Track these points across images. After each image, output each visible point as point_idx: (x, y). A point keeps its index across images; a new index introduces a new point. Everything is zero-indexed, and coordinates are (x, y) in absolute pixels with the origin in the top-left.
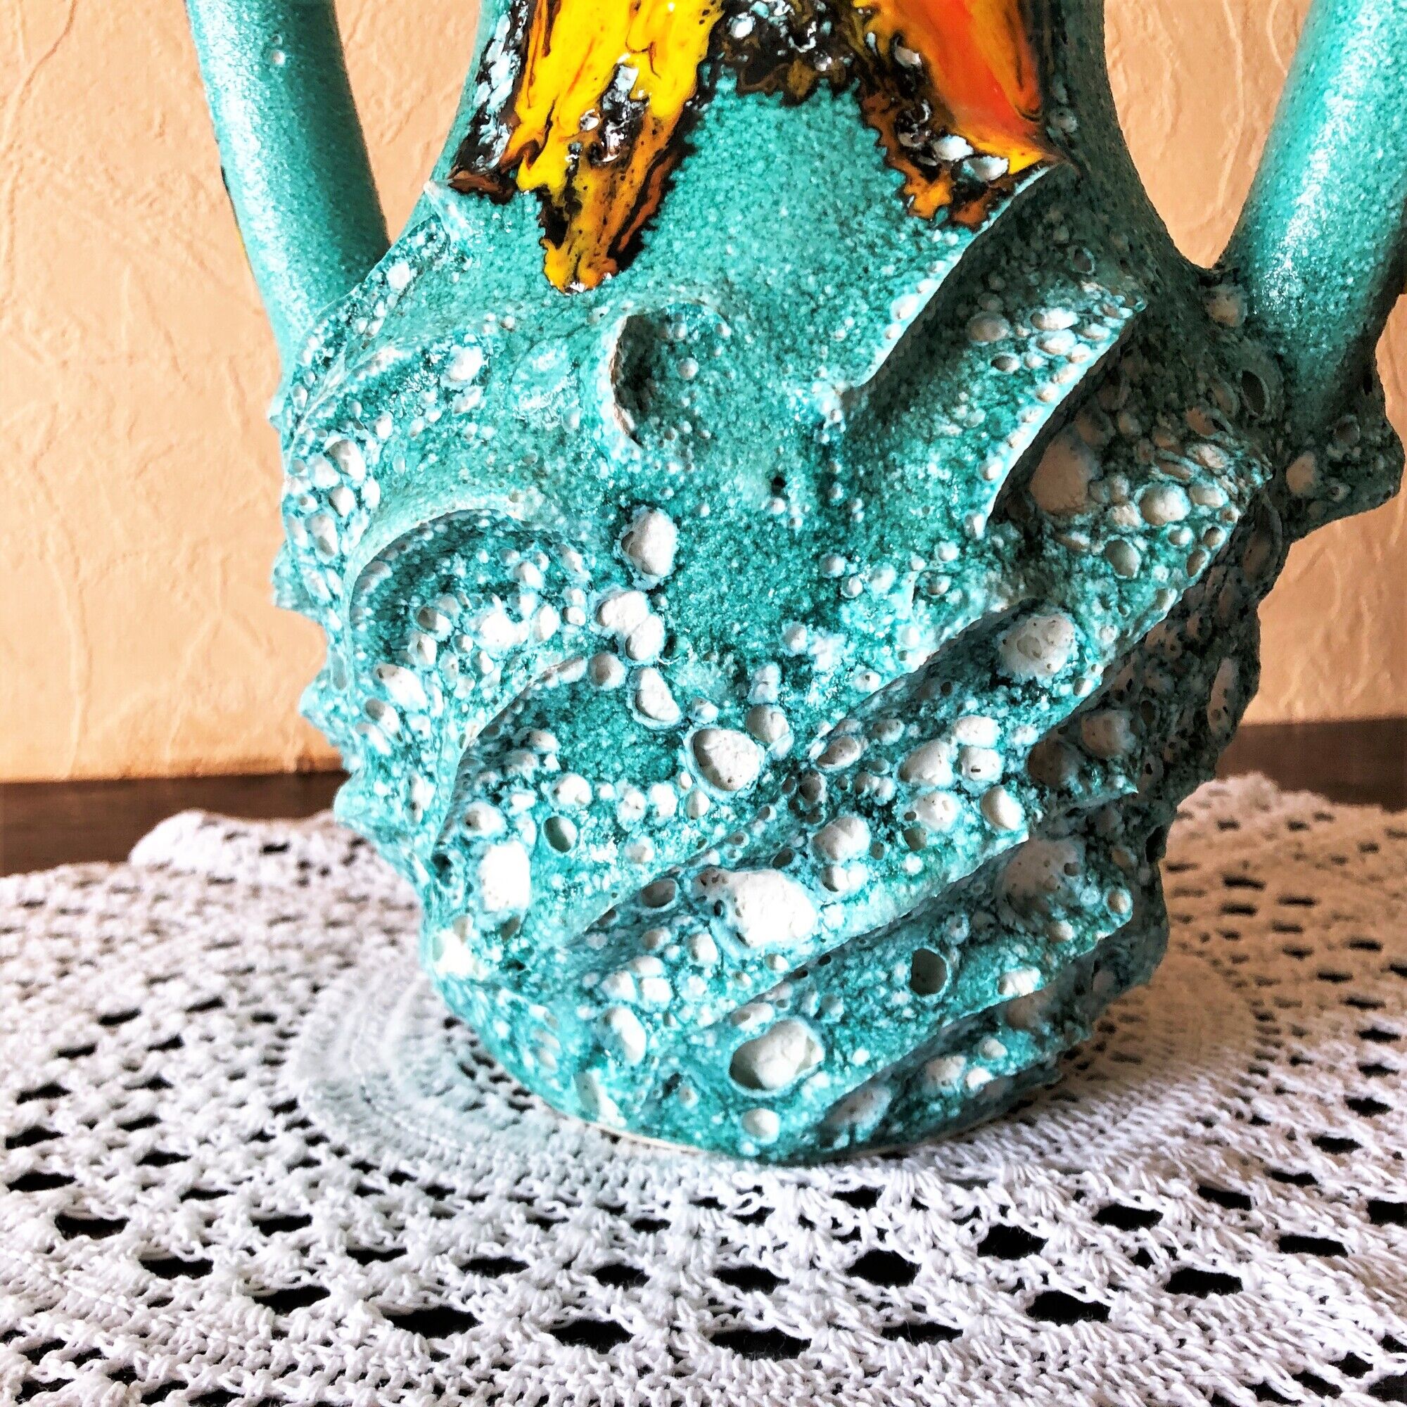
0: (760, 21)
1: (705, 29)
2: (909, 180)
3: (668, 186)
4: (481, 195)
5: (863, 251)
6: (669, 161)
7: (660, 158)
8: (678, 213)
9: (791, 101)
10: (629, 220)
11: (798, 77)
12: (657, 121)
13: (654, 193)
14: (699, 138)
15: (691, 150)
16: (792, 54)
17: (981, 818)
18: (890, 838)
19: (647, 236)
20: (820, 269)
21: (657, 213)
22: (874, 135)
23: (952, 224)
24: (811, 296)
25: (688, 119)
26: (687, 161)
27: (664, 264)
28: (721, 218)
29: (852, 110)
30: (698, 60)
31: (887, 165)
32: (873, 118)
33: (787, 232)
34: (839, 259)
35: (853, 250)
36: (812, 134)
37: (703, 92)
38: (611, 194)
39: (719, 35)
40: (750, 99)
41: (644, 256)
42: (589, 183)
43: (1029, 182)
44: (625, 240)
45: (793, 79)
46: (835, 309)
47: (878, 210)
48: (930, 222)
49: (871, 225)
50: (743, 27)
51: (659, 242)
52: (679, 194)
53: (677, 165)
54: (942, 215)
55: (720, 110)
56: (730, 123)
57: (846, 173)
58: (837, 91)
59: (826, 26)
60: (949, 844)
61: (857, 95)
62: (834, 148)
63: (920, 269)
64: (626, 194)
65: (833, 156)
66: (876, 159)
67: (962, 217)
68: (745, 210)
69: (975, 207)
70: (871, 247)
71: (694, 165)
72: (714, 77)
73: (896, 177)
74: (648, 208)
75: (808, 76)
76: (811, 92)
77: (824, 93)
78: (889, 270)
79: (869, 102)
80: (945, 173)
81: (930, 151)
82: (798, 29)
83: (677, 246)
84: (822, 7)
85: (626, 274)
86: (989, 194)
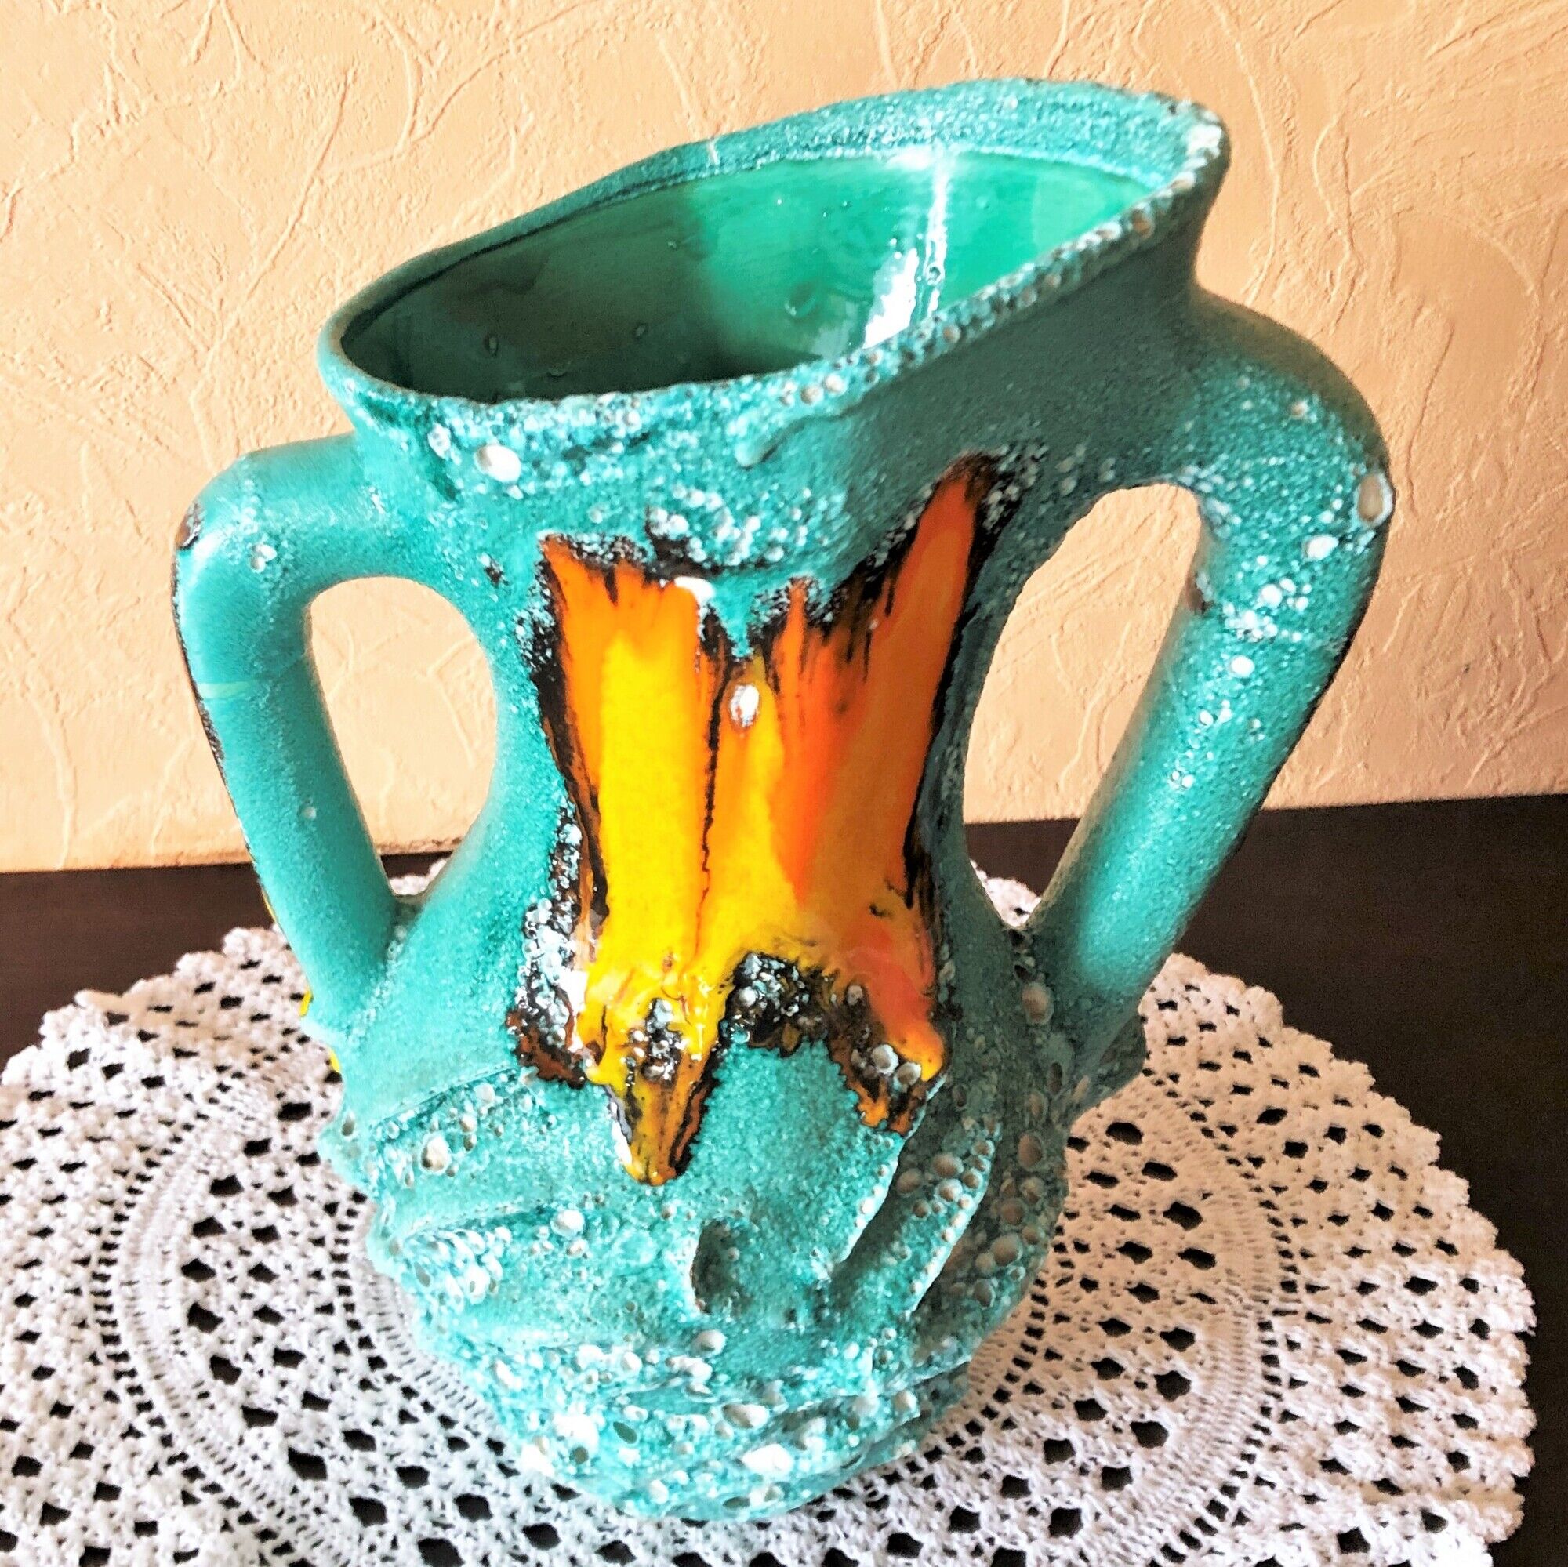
0: (760, 994)
1: (721, 997)
2: (861, 1099)
3: (704, 1110)
4: (561, 1081)
5: (835, 1156)
6: (703, 1091)
7: (696, 1087)
8: (715, 1132)
9: (784, 1054)
10: (679, 1137)
11: (789, 1037)
12: (691, 1058)
13: (695, 1115)
14: (723, 1074)
15: (716, 1083)
16: (783, 1017)
18: (839, 1424)
19: (694, 1148)
20: (810, 1174)
21: (698, 1132)
22: (837, 1068)
23: (888, 1130)
24: (805, 1193)
25: (713, 1061)
26: (716, 1091)
27: (709, 1173)
28: (744, 1141)
29: (823, 1052)
30: (716, 1020)
31: (846, 1087)
32: (837, 1057)
33: (788, 1151)
34: (821, 1165)
35: (828, 1156)
36: (800, 1076)
37: (724, 1041)
38: (664, 1110)
39: (732, 1003)
40: (757, 1052)
41: (694, 1166)
42: (645, 1094)
43: (935, 1089)
44: (679, 1151)
45: (785, 1040)
46: (821, 1202)
47: (842, 1121)
48: (875, 1130)
49: (838, 1134)
50: (749, 997)
51: (701, 1154)
52: (712, 1117)
53: (708, 1094)
54: (884, 1123)
55: (736, 1055)
56: (744, 1065)
57: (822, 1099)
58: (811, 1041)
59: (805, 998)
60: (874, 1425)
61: (827, 1042)
62: (813, 1082)
63: (872, 1174)
64: (675, 1117)
65: (813, 1089)
66: (840, 1084)
67: (895, 1127)
68: (759, 1137)
69: (904, 1117)
70: (839, 1151)
71: (720, 1094)
72: (730, 1031)
73: (853, 1096)
74: (690, 1129)
75: (795, 1035)
76: (798, 1044)
77: (805, 1044)
78: (853, 1171)
79: (833, 1045)
80: (883, 1088)
81: (871, 1062)
82: (786, 1000)
83: (716, 1160)
84: (802, 986)
85: (681, 1179)
86: (911, 1104)
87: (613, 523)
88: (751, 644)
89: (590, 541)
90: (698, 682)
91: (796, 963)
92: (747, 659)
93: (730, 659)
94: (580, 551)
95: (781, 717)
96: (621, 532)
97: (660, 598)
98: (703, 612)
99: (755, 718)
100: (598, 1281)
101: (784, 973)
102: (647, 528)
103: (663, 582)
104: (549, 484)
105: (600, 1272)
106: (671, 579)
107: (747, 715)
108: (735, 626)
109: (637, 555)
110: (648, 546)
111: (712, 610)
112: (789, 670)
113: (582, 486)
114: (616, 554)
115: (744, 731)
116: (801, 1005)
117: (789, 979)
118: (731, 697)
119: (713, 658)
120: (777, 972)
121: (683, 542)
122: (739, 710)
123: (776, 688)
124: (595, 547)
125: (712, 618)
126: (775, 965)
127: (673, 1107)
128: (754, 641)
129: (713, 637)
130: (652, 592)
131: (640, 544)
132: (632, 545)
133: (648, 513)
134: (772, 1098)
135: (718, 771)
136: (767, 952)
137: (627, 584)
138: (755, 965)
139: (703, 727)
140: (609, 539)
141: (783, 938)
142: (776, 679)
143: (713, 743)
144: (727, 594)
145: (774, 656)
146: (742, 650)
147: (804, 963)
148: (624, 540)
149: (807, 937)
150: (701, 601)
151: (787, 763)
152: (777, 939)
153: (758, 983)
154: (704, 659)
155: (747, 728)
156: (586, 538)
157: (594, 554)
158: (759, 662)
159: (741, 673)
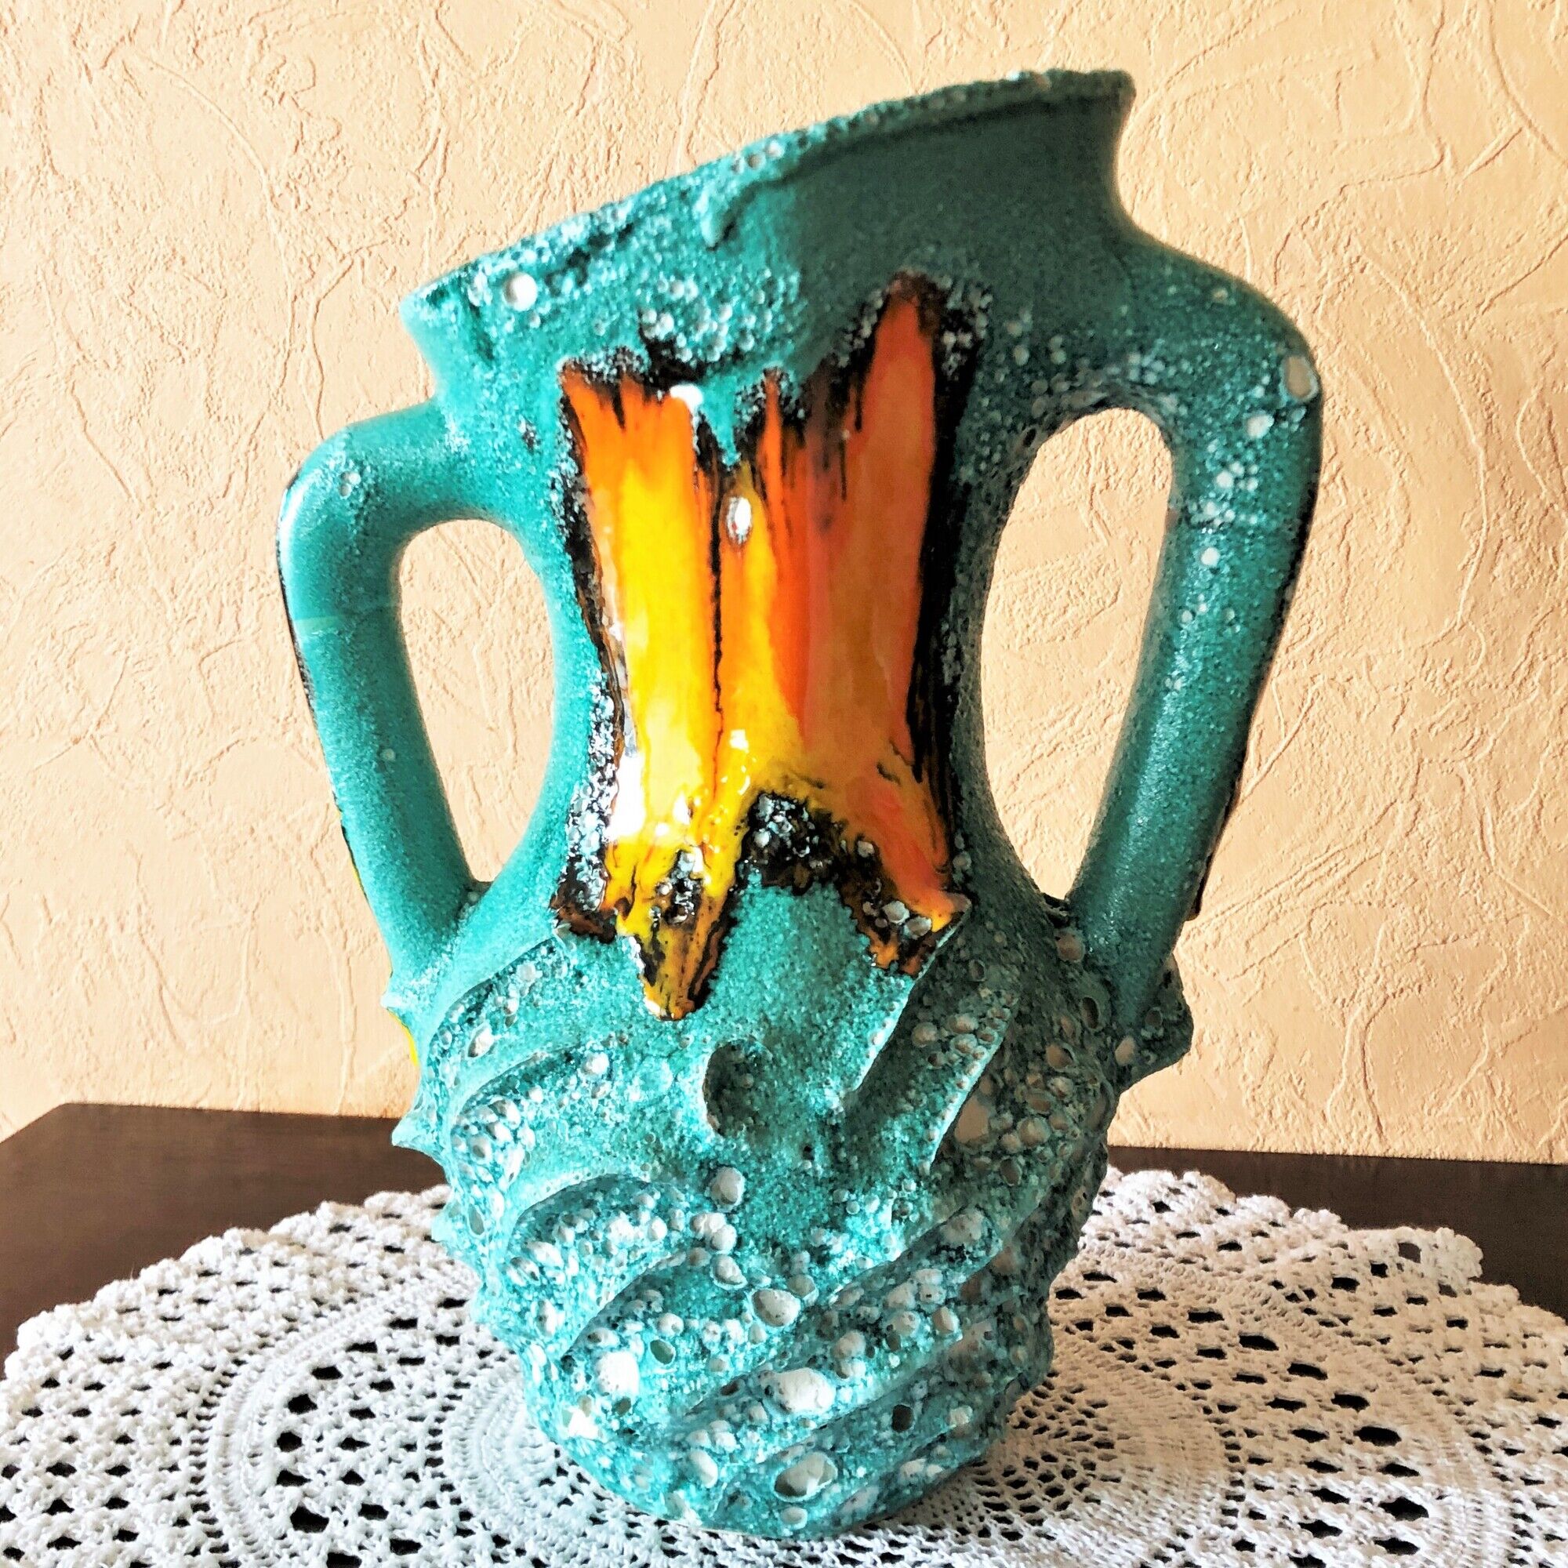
0: (773, 836)
1: (738, 839)
2: (872, 942)
3: (722, 948)
4: (592, 935)
5: (847, 993)
6: (721, 930)
7: (715, 927)
8: (732, 968)
9: (798, 892)
10: (699, 971)
11: (801, 875)
12: (711, 899)
13: (713, 952)
14: (740, 914)
15: (734, 922)
16: (795, 858)
17: (934, 1328)
18: (879, 1343)
19: (712, 982)
20: (823, 1008)
21: (717, 967)
22: (849, 912)
23: (899, 972)
24: (819, 1027)
25: (731, 900)
26: (733, 930)
27: (725, 1005)
28: (759, 974)
29: (834, 895)
30: (733, 860)
31: (858, 931)
32: (848, 901)
33: (801, 985)
34: (834, 1000)
35: (841, 993)
36: (812, 915)
37: (740, 882)
38: (685, 951)
39: (748, 844)
40: (771, 890)
41: (712, 999)
42: (667, 937)
43: (945, 939)
44: (698, 986)
45: (797, 878)
46: (834, 1036)
47: (854, 963)
48: (887, 971)
49: (851, 974)
50: (763, 838)
51: (719, 988)
52: (730, 954)
53: (727, 933)
54: (895, 966)
55: (752, 896)
56: (759, 905)
57: (834, 940)
58: (824, 882)
59: (816, 839)
60: (915, 1345)
61: (837, 885)
62: (824, 922)
63: (883, 1009)
64: (696, 952)
65: (825, 929)
66: (852, 928)
67: (905, 969)
68: (773, 969)
69: (914, 961)
70: (852, 990)
71: (737, 932)
72: (746, 871)
73: (864, 940)
74: (710, 964)
75: (806, 874)
76: (809, 884)
77: (816, 885)
78: (864, 1008)
79: (845, 889)
80: (894, 935)
81: (883, 915)
82: (798, 841)
83: (732, 993)
84: (812, 827)
85: (700, 1011)
86: (921, 950)
87: (613, 333)
88: (738, 449)
89: (599, 362)
90: (698, 502)
91: (806, 803)
92: (736, 466)
93: (722, 467)
94: (590, 373)
95: (771, 527)
96: (620, 342)
97: (659, 415)
98: (696, 421)
99: (750, 531)
100: (619, 1117)
101: (794, 814)
102: (641, 332)
103: (660, 394)
104: (560, 301)
105: (622, 1109)
106: (666, 389)
107: (741, 531)
108: (723, 433)
109: (636, 364)
110: (642, 351)
111: (703, 417)
112: (773, 475)
113: (584, 296)
114: (619, 368)
115: (741, 547)
116: (811, 845)
117: (800, 820)
118: (726, 511)
119: (708, 472)
120: (789, 813)
121: (670, 343)
122: (734, 526)
123: (764, 496)
124: (602, 365)
125: (703, 427)
126: (786, 804)
127: (693, 947)
128: (741, 445)
129: (707, 450)
130: (653, 407)
131: (637, 352)
132: (631, 355)
133: (640, 315)
134: (786, 933)
135: (723, 598)
136: (779, 791)
137: (632, 402)
138: (769, 806)
139: (706, 552)
140: (611, 352)
141: (792, 776)
142: (763, 486)
143: (716, 566)
144: (714, 397)
145: (759, 458)
146: (731, 457)
147: (813, 804)
148: (624, 350)
149: (814, 777)
150: (693, 410)
151: (780, 576)
152: (786, 777)
153: (771, 825)
154: (701, 474)
155: (743, 545)
156: (594, 359)
157: (600, 374)
158: (746, 468)
159: (733, 484)
